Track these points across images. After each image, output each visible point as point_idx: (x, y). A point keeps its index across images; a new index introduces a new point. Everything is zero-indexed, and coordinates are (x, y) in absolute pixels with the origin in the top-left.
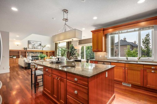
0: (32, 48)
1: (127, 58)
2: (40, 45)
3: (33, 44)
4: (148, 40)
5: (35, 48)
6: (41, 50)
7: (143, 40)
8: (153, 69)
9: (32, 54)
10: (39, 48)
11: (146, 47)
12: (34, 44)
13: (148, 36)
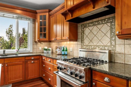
1: (4, 51)
4: (11, 31)
7: (7, 30)
8: (33, 60)
11: (10, 38)
13: (11, 27)
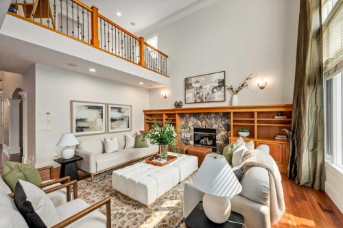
0: (196, 102)
2: (222, 83)
3: (198, 85)
5: (202, 102)
6: (226, 104)
9: (195, 120)
10: (217, 99)
12: (201, 87)
